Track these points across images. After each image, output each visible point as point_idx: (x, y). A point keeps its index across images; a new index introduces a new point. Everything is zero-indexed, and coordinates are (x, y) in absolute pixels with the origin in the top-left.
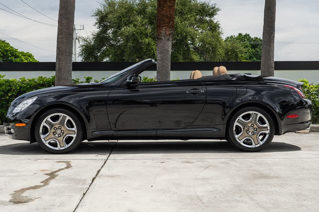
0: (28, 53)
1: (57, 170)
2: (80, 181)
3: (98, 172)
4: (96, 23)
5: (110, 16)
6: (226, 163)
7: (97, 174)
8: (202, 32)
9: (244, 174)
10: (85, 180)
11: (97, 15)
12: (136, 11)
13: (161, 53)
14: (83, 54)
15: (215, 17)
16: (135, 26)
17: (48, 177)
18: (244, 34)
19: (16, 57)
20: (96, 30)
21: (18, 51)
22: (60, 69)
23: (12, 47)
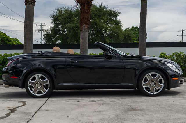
0: (16, 38)
1: (17, 107)
2: (28, 113)
3: (40, 108)
4: (52, 22)
5: (60, 18)
6: (114, 101)
7: (39, 109)
8: (111, 26)
9: (123, 108)
10: (31, 113)
11: (52, 18)
12: (74, 15)
13: (82, 39)
14: (45, 39)
15: (118, 17)
16: (73, 23)
17: (11, 111)
18: (135, 27)
19: (9, 41)
20: (52, 26)
21: (10, 38)
22: (26, 49)
23: (7, 36)
